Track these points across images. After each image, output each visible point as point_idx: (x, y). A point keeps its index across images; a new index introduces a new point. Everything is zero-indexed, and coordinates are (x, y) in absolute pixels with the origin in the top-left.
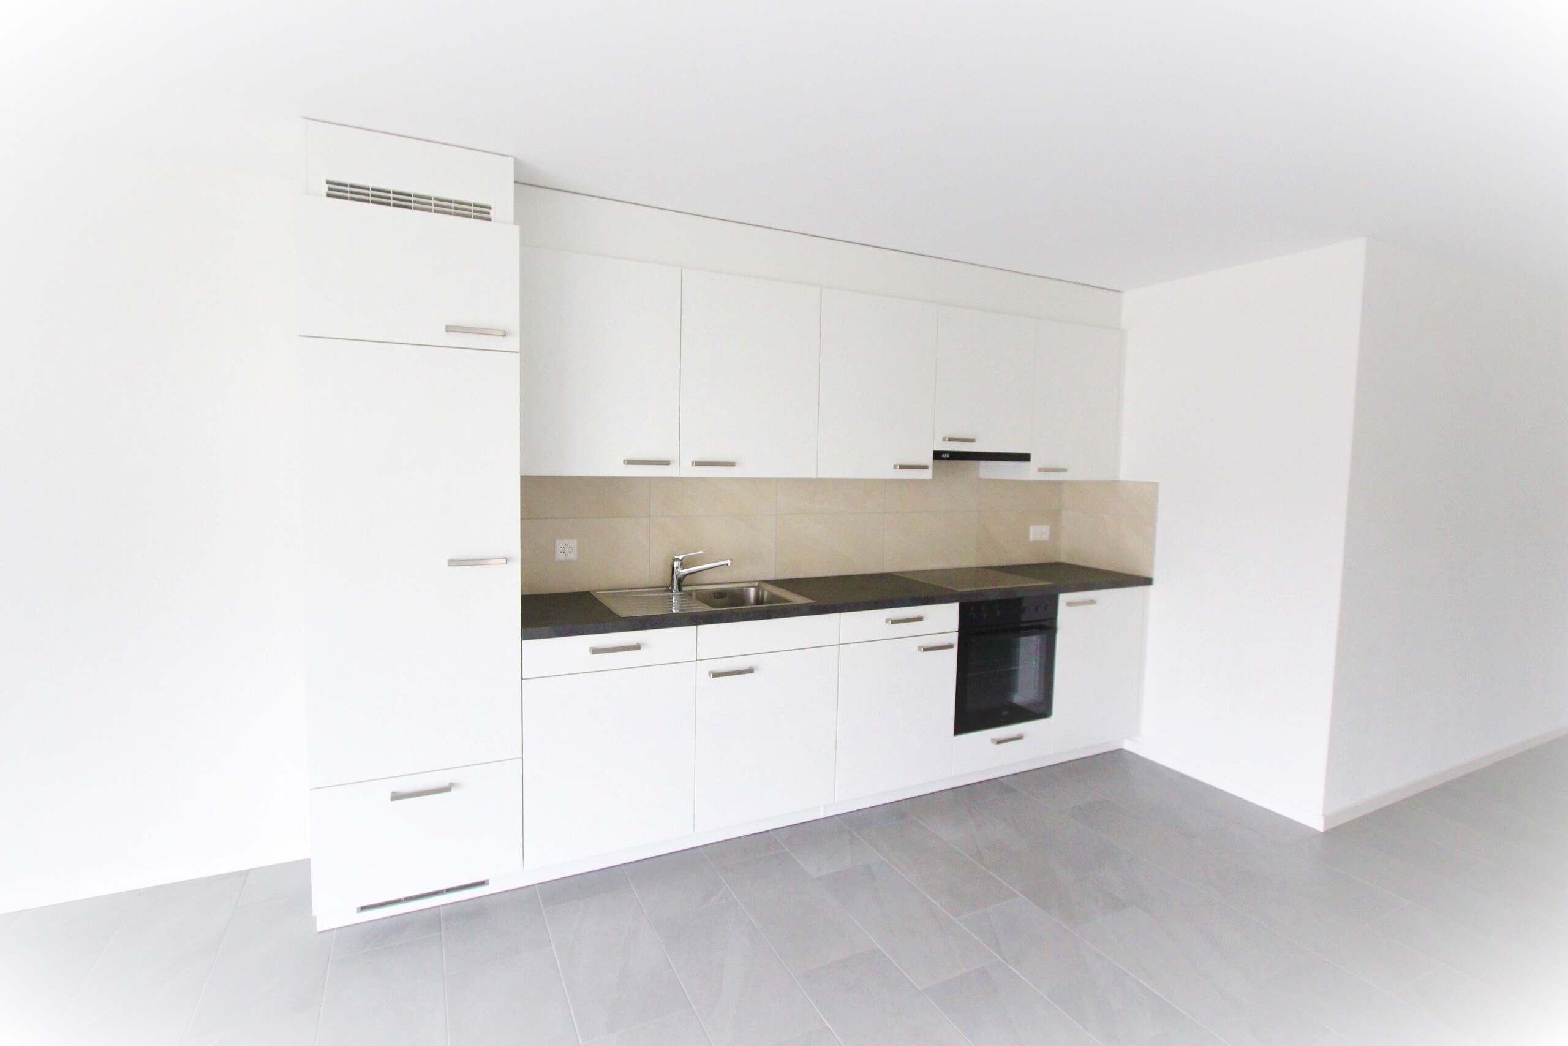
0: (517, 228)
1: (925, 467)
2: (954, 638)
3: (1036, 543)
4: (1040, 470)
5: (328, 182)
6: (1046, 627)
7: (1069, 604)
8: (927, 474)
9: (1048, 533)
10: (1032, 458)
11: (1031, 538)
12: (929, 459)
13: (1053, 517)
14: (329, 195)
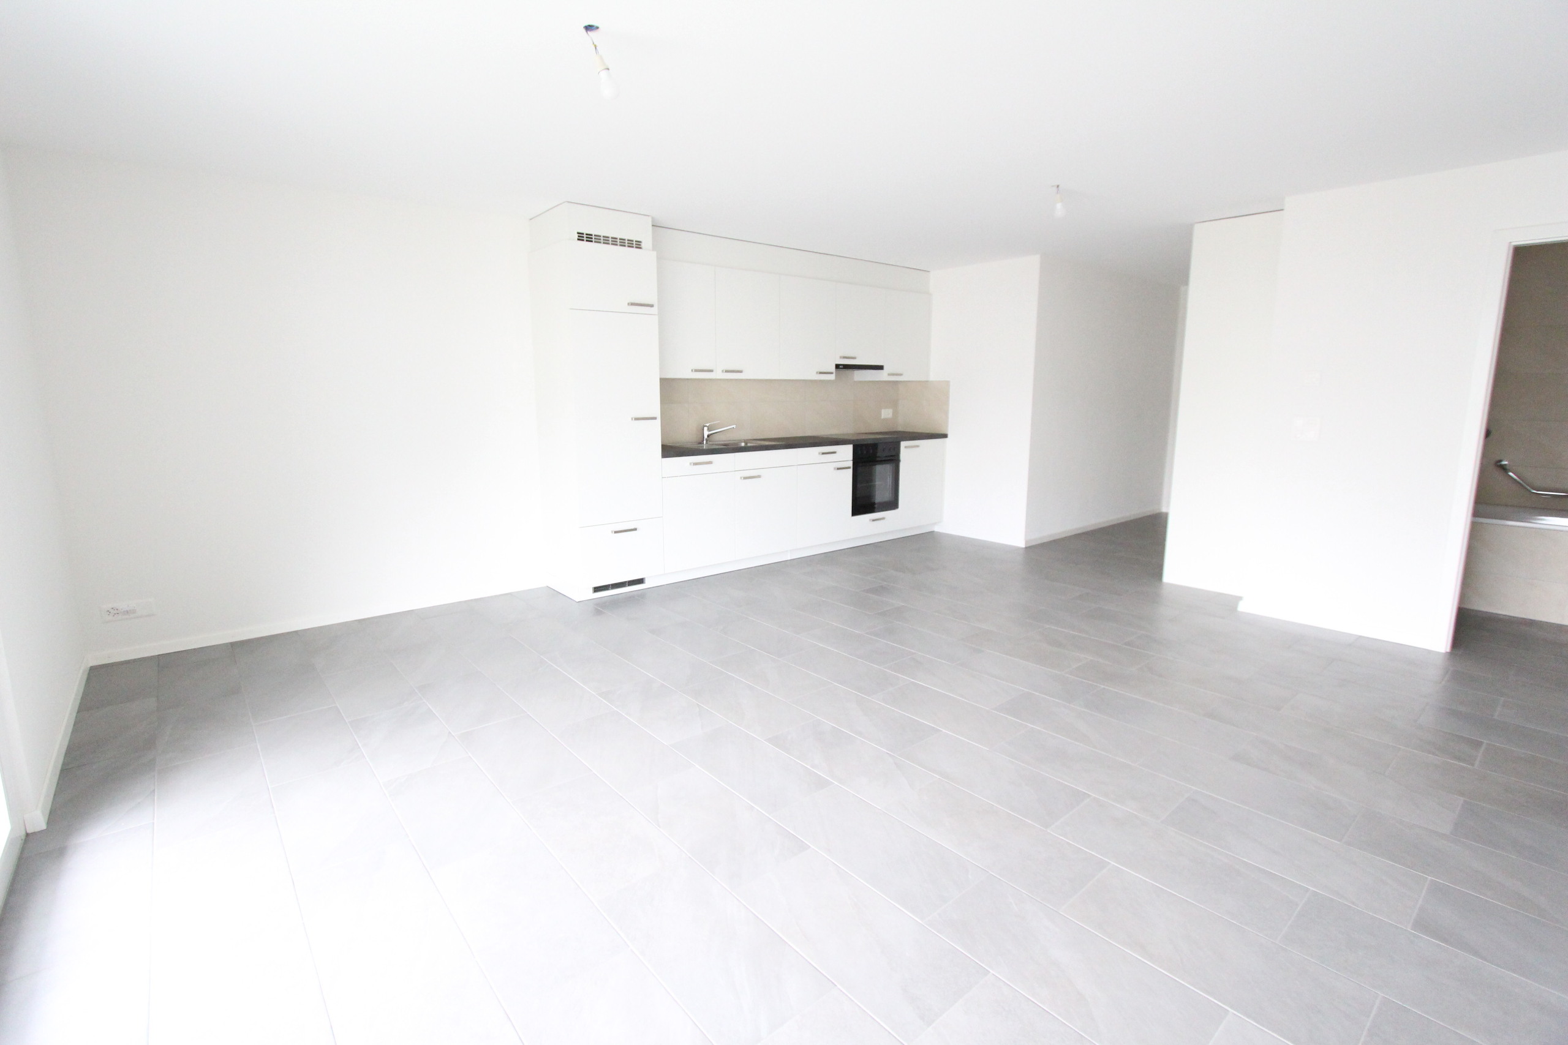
0: (655, 253)
1: (832, 373)
2: (850, 464)
3: (886, 420)
4: (889, 375)
5: (578, 233)
6: (894, 459)
7: (906, 447)
8: (832, 377)
9: (891, 414)
10: (885, 368)
11: (883, 417)
12: (833, 369)
13: (894, 404)
14: (578, 239)
